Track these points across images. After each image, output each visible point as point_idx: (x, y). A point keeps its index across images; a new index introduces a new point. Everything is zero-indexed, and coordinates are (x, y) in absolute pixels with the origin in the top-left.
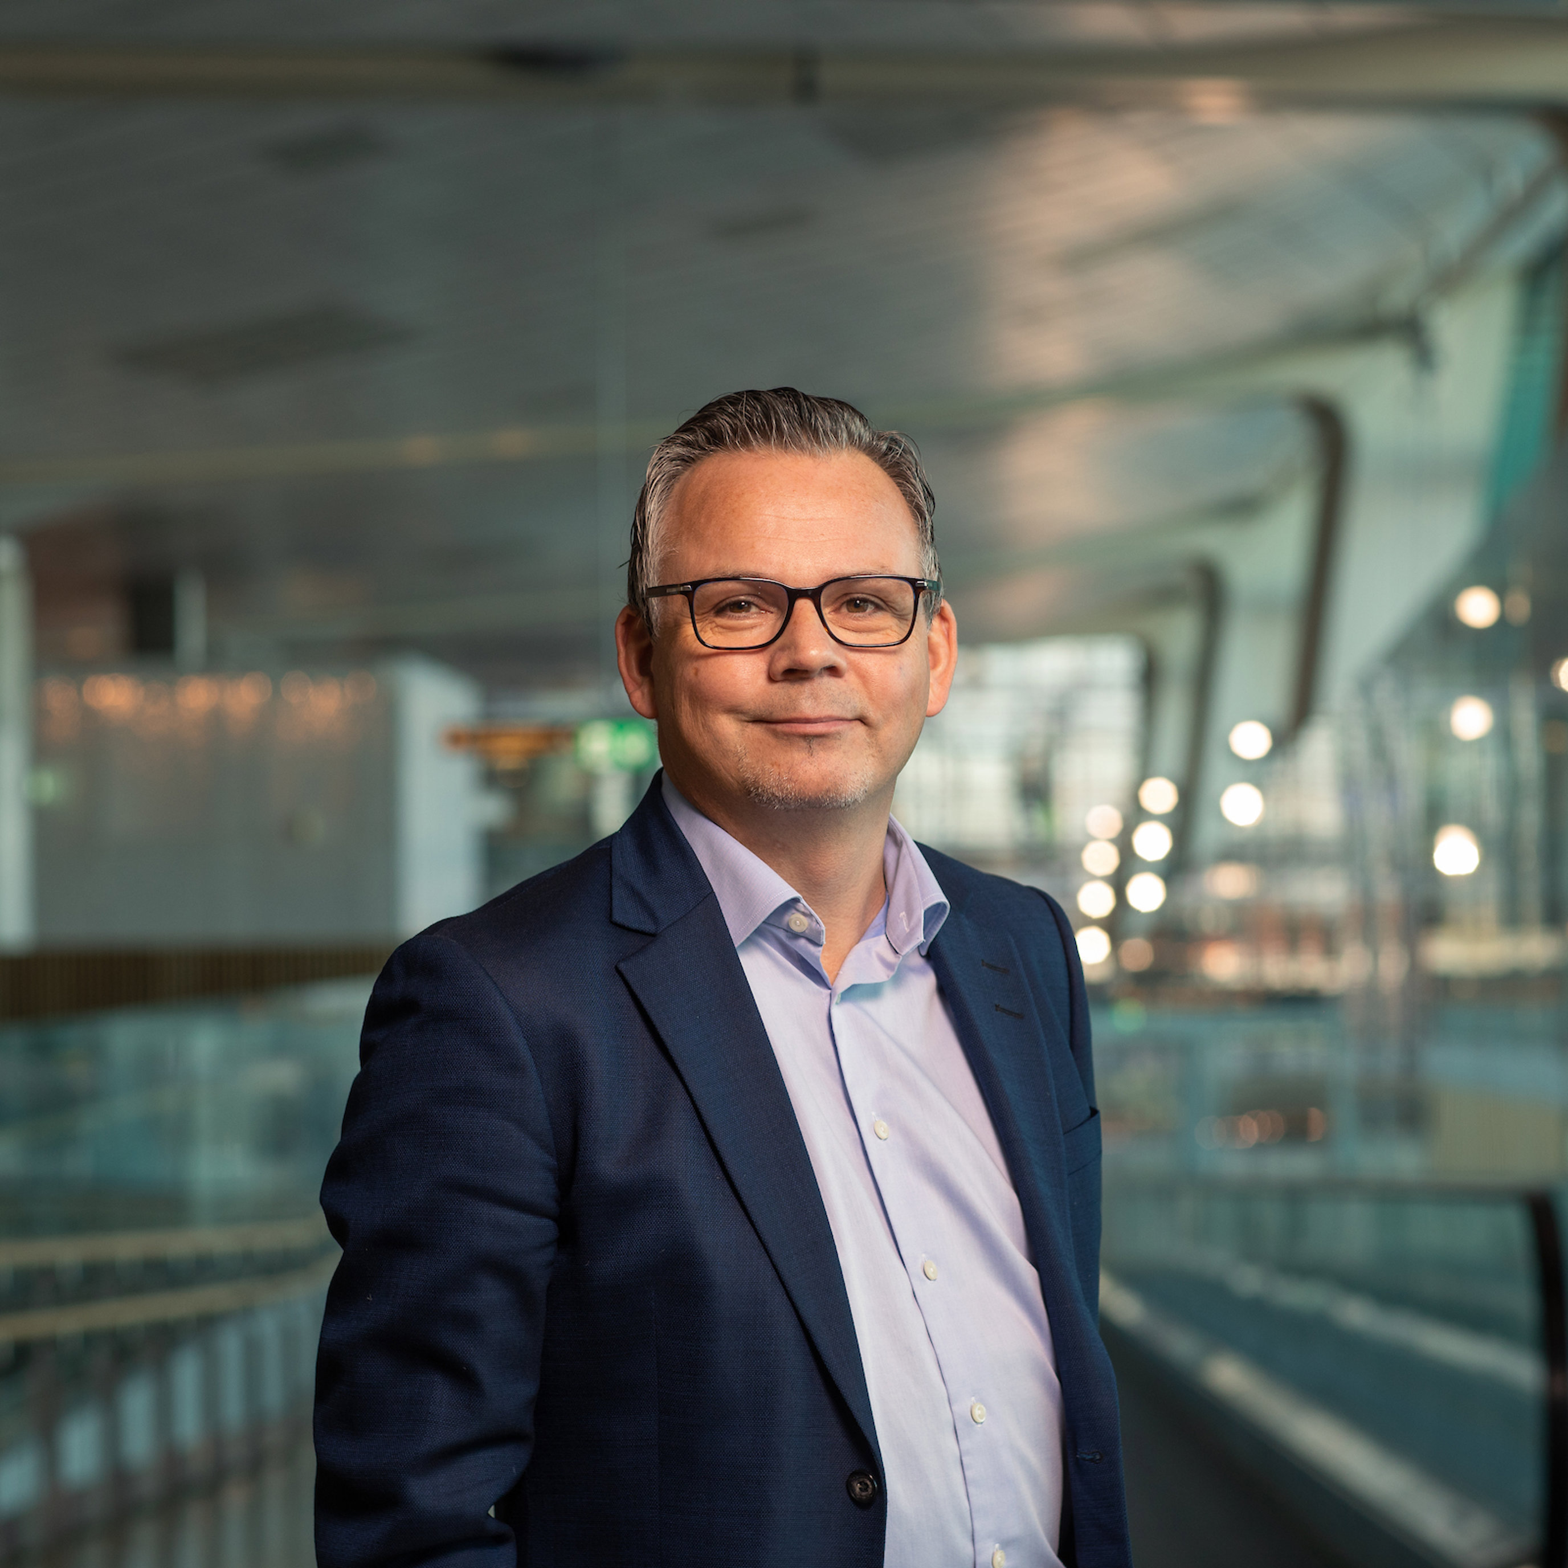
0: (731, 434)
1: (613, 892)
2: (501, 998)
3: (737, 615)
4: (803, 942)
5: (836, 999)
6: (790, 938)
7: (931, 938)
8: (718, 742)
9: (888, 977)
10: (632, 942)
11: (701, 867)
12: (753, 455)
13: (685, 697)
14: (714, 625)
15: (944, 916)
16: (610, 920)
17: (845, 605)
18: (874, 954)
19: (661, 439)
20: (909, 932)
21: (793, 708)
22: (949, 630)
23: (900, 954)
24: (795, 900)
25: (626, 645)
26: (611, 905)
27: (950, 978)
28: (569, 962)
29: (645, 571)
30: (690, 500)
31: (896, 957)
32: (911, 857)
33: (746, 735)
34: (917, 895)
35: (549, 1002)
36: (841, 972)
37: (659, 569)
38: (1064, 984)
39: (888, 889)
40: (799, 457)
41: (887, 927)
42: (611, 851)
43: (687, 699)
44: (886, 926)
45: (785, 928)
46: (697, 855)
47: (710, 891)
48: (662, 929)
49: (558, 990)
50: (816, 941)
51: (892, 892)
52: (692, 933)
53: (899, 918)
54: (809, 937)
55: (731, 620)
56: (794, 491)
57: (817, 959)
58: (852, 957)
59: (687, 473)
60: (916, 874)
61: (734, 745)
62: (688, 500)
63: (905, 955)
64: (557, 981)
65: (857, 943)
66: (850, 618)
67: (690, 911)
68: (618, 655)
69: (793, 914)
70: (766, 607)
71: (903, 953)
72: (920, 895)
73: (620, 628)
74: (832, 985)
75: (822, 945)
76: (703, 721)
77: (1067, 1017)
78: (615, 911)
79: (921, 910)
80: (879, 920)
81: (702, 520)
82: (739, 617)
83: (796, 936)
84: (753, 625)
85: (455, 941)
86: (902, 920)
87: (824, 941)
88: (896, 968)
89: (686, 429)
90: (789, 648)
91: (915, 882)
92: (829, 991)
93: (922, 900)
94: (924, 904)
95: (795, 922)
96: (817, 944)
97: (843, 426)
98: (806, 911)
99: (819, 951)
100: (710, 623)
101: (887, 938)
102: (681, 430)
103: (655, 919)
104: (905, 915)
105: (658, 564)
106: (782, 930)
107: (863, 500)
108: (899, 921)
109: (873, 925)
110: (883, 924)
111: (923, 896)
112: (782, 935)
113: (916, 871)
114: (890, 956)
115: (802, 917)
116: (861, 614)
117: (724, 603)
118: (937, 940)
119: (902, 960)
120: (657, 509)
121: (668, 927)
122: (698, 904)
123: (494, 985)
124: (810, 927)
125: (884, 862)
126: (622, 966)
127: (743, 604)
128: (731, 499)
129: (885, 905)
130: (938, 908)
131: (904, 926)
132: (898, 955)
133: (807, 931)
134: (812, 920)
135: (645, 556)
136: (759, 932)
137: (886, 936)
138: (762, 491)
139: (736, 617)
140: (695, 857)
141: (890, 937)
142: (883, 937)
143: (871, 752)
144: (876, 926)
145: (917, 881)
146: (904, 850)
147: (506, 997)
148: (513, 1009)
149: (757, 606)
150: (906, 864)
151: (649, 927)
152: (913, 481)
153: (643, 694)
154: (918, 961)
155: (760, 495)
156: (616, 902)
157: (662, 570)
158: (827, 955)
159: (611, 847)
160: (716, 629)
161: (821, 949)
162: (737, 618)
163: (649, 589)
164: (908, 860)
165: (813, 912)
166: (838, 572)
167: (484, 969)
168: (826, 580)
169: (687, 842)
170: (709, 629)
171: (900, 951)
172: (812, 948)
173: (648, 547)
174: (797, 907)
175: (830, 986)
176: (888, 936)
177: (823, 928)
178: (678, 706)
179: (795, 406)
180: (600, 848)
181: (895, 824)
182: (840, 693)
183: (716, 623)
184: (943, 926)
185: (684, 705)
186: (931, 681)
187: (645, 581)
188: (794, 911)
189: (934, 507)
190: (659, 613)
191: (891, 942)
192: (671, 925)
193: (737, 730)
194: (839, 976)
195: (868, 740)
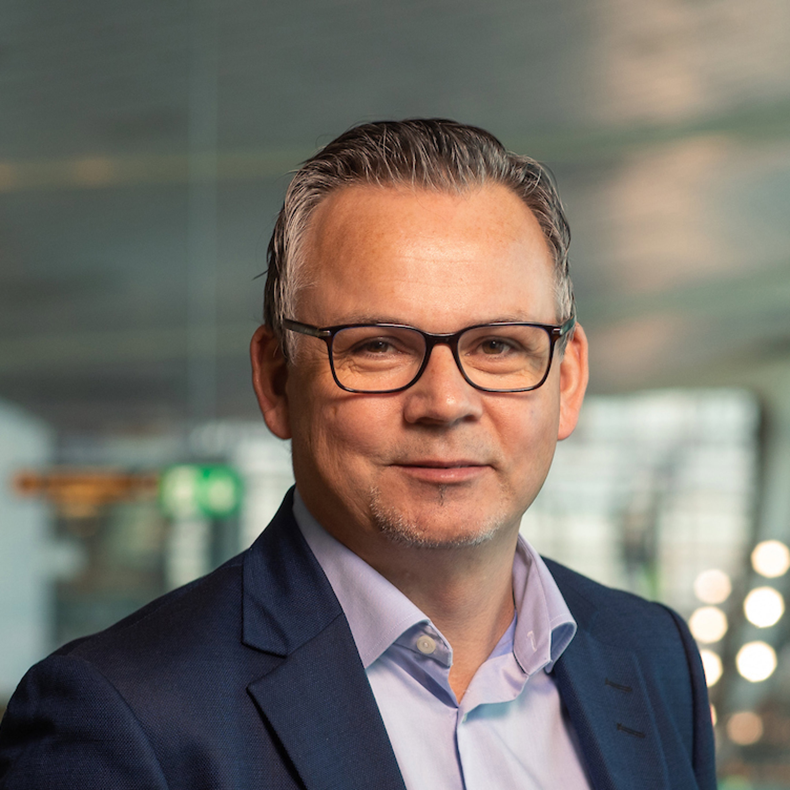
0: (370, 169)
1: (244, 612)
2: (135, 721)
3: (375, 354)
4: (430, 663)
5: (463, 718)
6: (418, 660)
7: (556, 656)
8: (353, 481)
9: (515, 696)
10: (263, 663)
11: (331, 588)
12: (393, 192)
13: (322, 433)
14: (352, 363)
15: (570, 636)
16: (241, 642)
17: (481, 346)
18: (501, 673)
19: (299, 164)
20: (537, 652)
21: (427, 450)
22: (580, 351)
23: (527, 674)
24: (424, 624)
25: (260, 362)
26: (243, 626)
27: (574, 696)
28: (202, 684)
29: (282, 298)
30: (329, 233)
31: (523, 676)
32: (540, 576)
33: (381, 478)
34: (545, 615)
35: (182, 724)
36: (468, 691)
37: (296, 300)
38: (688, 700)
39: (517, 606)
40: (438, 196)
41: (515, 645)
42: (243, 570)
43: (325, 436)
44: (513, 644)
45: (413, 649)
46: (327, 576)
47: (340, 612)
48: (292, 651)
49: (191, 712)
50: (444, 662)
51: (520, 611)
52: (322, 654)
53: (527, 637)
54: (438, 659)
55: (369, 359)
56: (433, 232)
57: (445, 679)
58: (479, 676)
59: (325, 202)
60: (545, 594)
61: (368, 486)
62: (327, 233)
63: (532, 675)
64: (189, 703)
65: (485, 660)
66: (486, 359)
67: (320, 633)
68: (253, 372)
69: (421, 636)
70: (403, 349)
71: (530, 674)
72: (548, 615)
73: (255, 346)
74: (459, 703)
75: (449, 667)
76: (340, 460)
77: (690, 733)
78: (246, 632)
79: (549, 630)
80: (506, 637)
81: (342, 257)
82: (377, 356)
83: (424, 658)
84: (391, 366)
85: (89, 662)
86: (529, 639)
87: (451, 662)
88: (523, 687)
89: (324, 155)
90: (426, 396)
91: (543, 601)
92: (456, 710)
93: (550, 620)
94: (552, 624)
95: (424, 644)
96: (445, 666)
97: (482, 160)
98: (434, 634)
99: (447, 673)
100: (348, 361)
101: (515, 657)
102: (320, 156)
103: (286, 642)
104: (533, 634)
105: (296, 294)
106: (410, 651)
107: (501, 241)
108: (527, 640)
109: (500, 643)
110: (511, 642)
111: (551, 616)
112: (410, 656)
113: (545, 590)
114: (517, 675)
115: (430, 639)
116: (497, 356)
117: (362, 344)
118: (562, 658)
119: (529, 679)
120: (296, 238)
121: (298, 649)
122: (328, 626)
123: (128, 708)
124: (438, 649)
125: (513, 579)
126: (253, 689)
127: (381, 343)
128: (371, 239)
129: (514, 622)
130: (565, 629)
131: (531, 646)
132: (525, 675)
133: (434, 653)
134: (440, 643)
135: (283, 284)
136: (389, 653)
137: (514, 655)
138: (402, 232)
139: (374, 356)
140: (325, 577)
141: (518, 656)
142: (511, 655)
143: (505, 496)
144: (504, 644)
145: (545, 600)
146: (533, 568)
147: (139, 719)
148: (146, 732)
149: (394, 347)
150: (535, 582)
151: (280, 649)
152: (550, 212)
153: (277, 414)
154: (544, 680)
155: (400, 236)
156: (247, 624)
157: (299, 301)
158: (454, 676)
159: (243, 566)
160: (354, 368)
161: (449, 670)
162: (375, 358)
163: (286, 321)
164: (537, 580)
165: (441, 635)
166: (476, 319)
167: (118, 692)
168: (463, 327)
169: (318, 563)
170: (347, 367)
171: (527, 670)
172: (439, 670)
173: (286, 275)
174: (426, 629)
175: (457, 705)
176: (516, 655)
177: (451, 650)
178: (315, 440)
179: (435, 139)
180: (232, 566)
181: (525, 544)
182: (474, 437)
183: (354, 362)
184: (568, 647)
185: (322, 442)
186: (562, 404)
187: (283, 310)
188: (422, 633)
189: (570, 239)
190: (296, 343)
191: (519, 661)
192: (301, 647)
193: (373, 473)
194: (466, 695)
195: (501, 485)
